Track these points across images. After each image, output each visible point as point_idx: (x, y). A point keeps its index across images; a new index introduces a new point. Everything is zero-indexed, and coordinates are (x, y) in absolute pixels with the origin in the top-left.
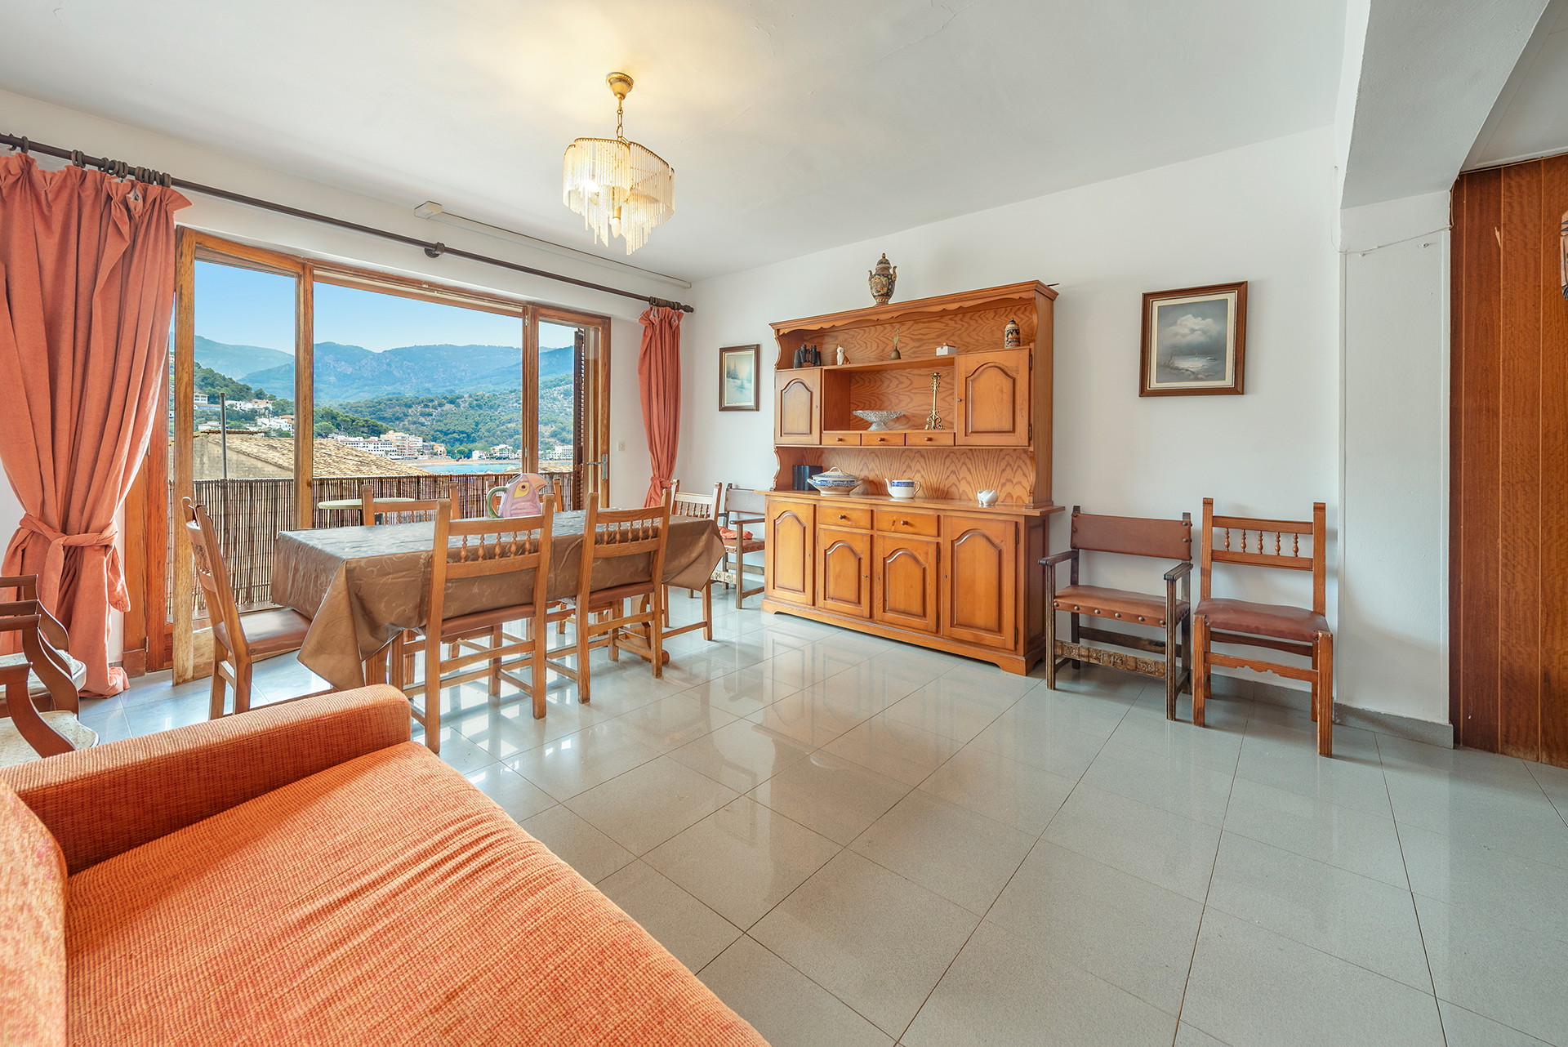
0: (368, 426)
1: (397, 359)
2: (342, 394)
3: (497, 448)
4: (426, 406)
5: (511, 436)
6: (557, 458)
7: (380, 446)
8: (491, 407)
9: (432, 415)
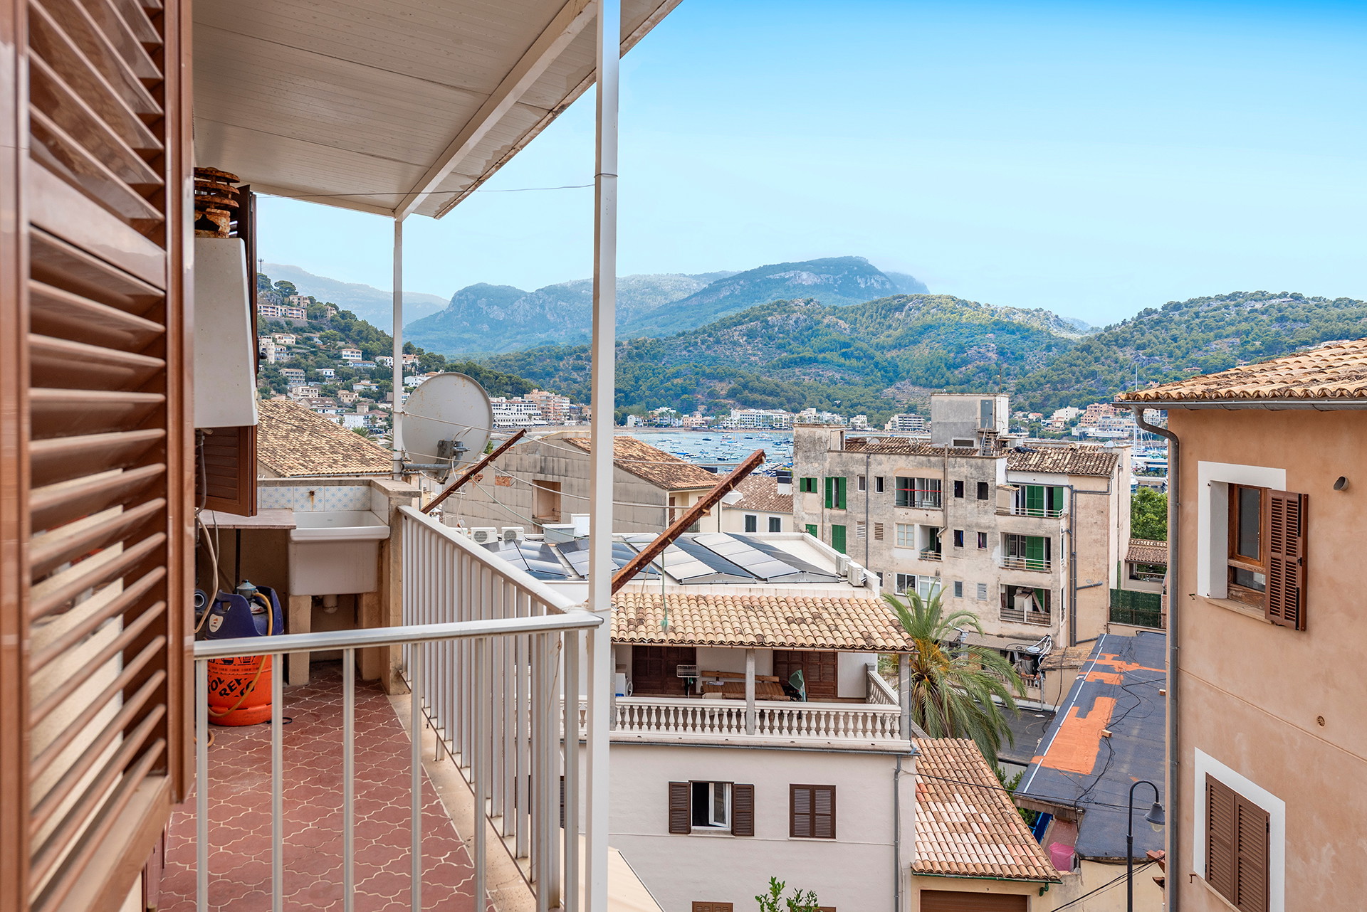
0: (512, 384)
1: (551, 299)
2: (495, 345)
3: (657, 412)
4: (579, 358)
5: (677, 396)
7: (523, 408)
8: (654, 357)
9: (585, 369)
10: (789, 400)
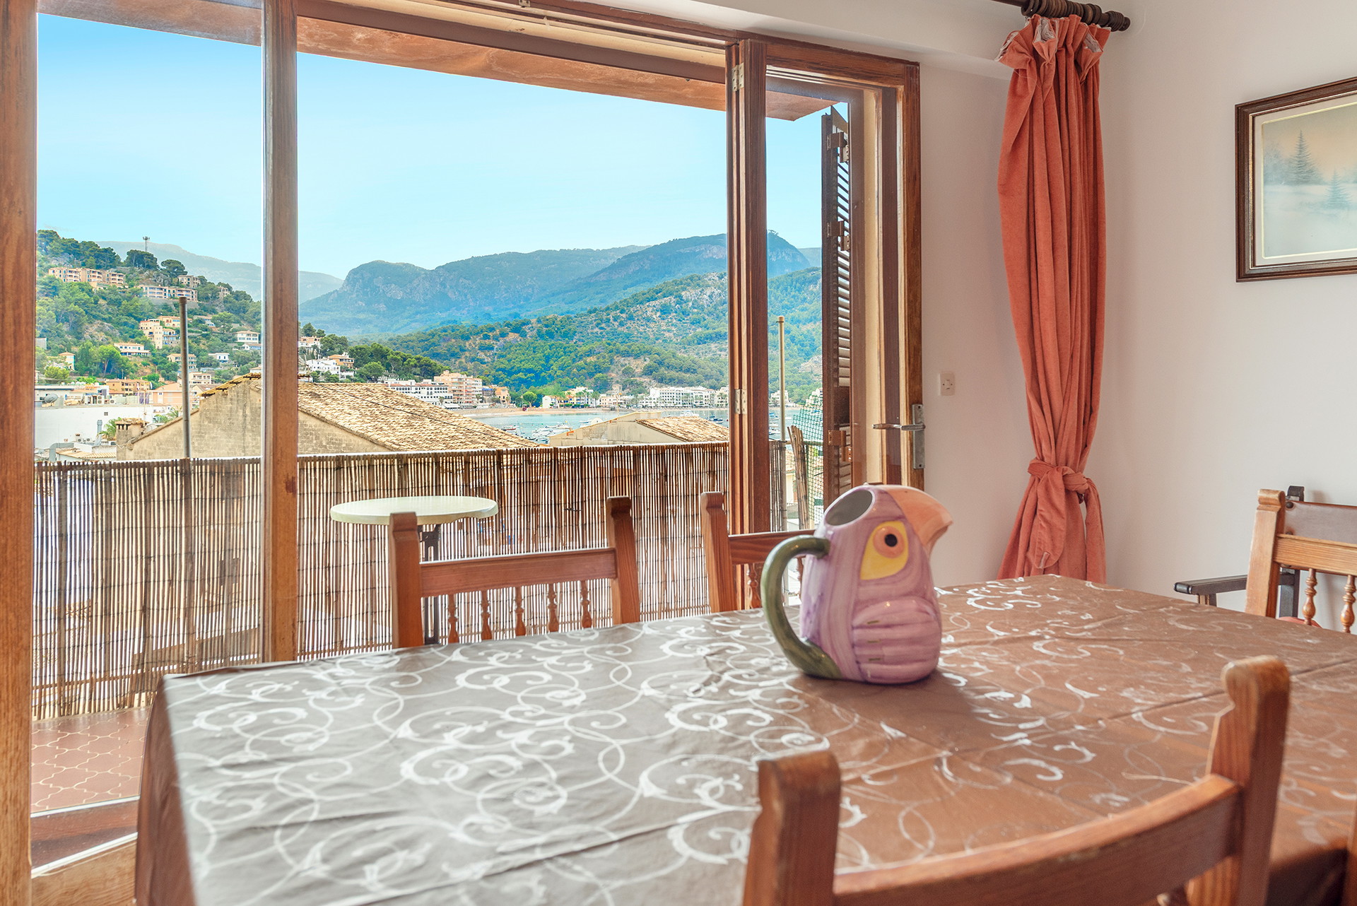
0: (421, 366)
1: (452, 276)
2: (392, 325)
3: (574, 392)
4: (486, 337)
5: (591, 375)
6: (653, 405)
7: (433, 391)
8: (565, 335)
9: (492, 349)
10: (707, 377)
